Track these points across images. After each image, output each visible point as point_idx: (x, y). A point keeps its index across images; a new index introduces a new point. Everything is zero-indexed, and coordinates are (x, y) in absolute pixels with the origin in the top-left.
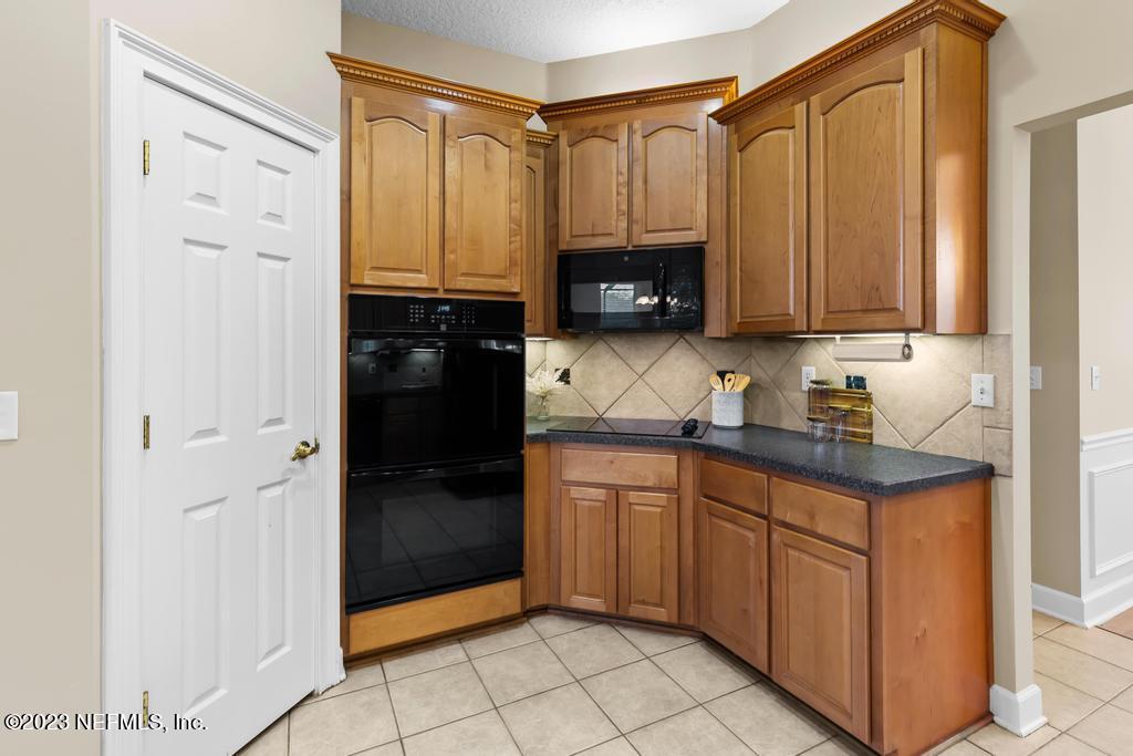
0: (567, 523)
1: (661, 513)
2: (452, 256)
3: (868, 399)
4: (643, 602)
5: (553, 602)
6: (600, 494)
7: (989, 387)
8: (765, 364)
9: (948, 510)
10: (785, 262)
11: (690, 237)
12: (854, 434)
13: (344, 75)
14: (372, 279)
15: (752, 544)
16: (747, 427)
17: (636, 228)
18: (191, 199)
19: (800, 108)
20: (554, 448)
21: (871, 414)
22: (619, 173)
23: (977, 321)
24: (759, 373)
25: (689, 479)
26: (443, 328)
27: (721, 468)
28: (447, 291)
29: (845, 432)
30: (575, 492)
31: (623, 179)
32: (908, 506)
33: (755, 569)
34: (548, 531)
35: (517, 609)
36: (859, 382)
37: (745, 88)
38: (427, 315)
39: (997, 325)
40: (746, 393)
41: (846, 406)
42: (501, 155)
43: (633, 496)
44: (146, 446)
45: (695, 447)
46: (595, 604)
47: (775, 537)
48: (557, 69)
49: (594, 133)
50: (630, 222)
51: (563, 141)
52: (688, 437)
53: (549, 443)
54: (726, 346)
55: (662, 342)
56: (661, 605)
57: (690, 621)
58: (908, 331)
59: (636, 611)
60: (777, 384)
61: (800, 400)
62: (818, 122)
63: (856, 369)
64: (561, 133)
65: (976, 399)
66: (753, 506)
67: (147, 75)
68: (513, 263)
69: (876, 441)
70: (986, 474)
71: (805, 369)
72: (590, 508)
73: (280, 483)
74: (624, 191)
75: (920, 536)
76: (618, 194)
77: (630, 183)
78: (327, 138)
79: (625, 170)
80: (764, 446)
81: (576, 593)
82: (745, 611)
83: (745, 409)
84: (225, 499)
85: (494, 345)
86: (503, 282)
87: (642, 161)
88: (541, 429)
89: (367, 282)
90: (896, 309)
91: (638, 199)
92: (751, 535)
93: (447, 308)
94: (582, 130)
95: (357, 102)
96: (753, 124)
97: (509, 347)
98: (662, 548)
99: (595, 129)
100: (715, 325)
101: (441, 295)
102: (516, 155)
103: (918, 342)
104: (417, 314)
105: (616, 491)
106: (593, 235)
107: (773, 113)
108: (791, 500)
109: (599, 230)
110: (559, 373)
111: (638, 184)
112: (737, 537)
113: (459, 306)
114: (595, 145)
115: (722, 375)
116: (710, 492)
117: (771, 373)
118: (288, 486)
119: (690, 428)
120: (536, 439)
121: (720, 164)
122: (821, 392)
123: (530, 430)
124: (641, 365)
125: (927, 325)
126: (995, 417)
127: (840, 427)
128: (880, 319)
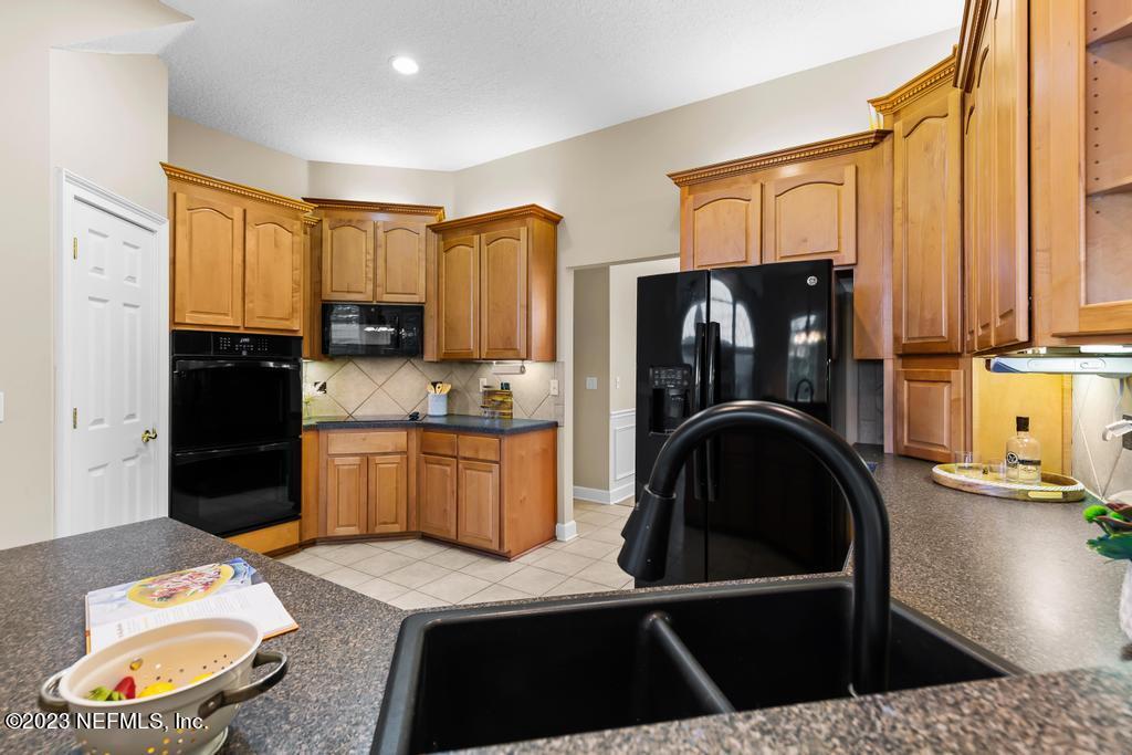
0: (332, 482)
1: (397, 468)
2: (251, 305)
3: (510, 395)
4: (385, 523)
5: (322, 535)
6: (356, 460)
7: (556, 386)
8: (460, 378)
9: (536, 442)
10: (469, 319)
11: (416, 299)
12: (504, 414)
13: (170, 177)
14: (193, 319)
15: (449, 472)
16: (448, 415)
17: (379, 290)
18: (92, 271)
19: (476, 237)
20: (323, 434)
21: (512, 403)
22: (367, 253)
23: (552, 356)
24: (457, 383)
25: (414, 444)
26: (244, 353)
27: (432, 435)
28: (246, 328)
29: (500, 413)
30: (338, 461)
31: (370, 257)
32: (518, 440)
33: (450, 486)
34: (318, 489)
35: (296, 541)
36: (506, 386)
37: (450, 216)
38: (233, 344)
39: (560, 358)
40: (450, 395)
41: (499, 399)
42: (286, 238)
43: (378, 459)
44: (75, 427)
45: (418, 425)
46: (353, 531)
47: (460, 466)
48: (316, 167)
49: (349, 223)
50: (375, 286)
51: (326, 225)
52: (414, 422)
53: (318, 430)
54: (437, 367)
55: (395, 364)
56: (396, 522)
57: (414, 529)
58: (523, 360)
59: (380, 529)
60: (467, 389)
61: (478, 398)
62: (484, 248)
63: (505, 379)
64: (324, 220)
65: (552, 393)
66: (450, 453)
67: (76, 198)
68: (294, 310)
69: (514, 417)
70: (555, 425)
71: (481, 380)
72: (349, 470)
73: (133, 458)
74: (371, 265)
75: (524, 453)
76: (366, 266)
77: (375, 260)
78: (160, 222)
79: (371, 252)
80: (457, 422)
81: (339, 526)
82: (445, 510)
83: (448, 404)
84: (106, 465)
85: (271, 364)
86: (288, 323)
87: (383, 247)
88: (313, 422)
89: (187, 321)
90: (516, 349)
91: (380, 271)
92: (448, 469)
93: (247, 340)
94: (341, 220)
95: (180, 196)
96: (453, 240)
97: (285, 366)
98: (397, 488)
99: (350, 221)
100: (430, 353)
101: (241, 331)
102: (297, 239)
103: (527, 364)
104: (225, 344)
105: (367, 458)
106: (348, 292)
107: (463, 236)
108: (468, 444)
109: (353, 288)
110: (319, 385)
111: (381, 262)
112: (440, 472)
113: (257, 339)
114: (348, 232)
115: (434, 384)
116: (427, 451)
117: (464, 383)
118: (138, 460)
119: (414, 416)
120: (311, 428)
121: (433, 256)
122: (489, 393)
123: (304, 423)
124: (380, 379)
125: (528, 357)
126: (558, 400)
127: (498, 411)
128: (510, 354)
